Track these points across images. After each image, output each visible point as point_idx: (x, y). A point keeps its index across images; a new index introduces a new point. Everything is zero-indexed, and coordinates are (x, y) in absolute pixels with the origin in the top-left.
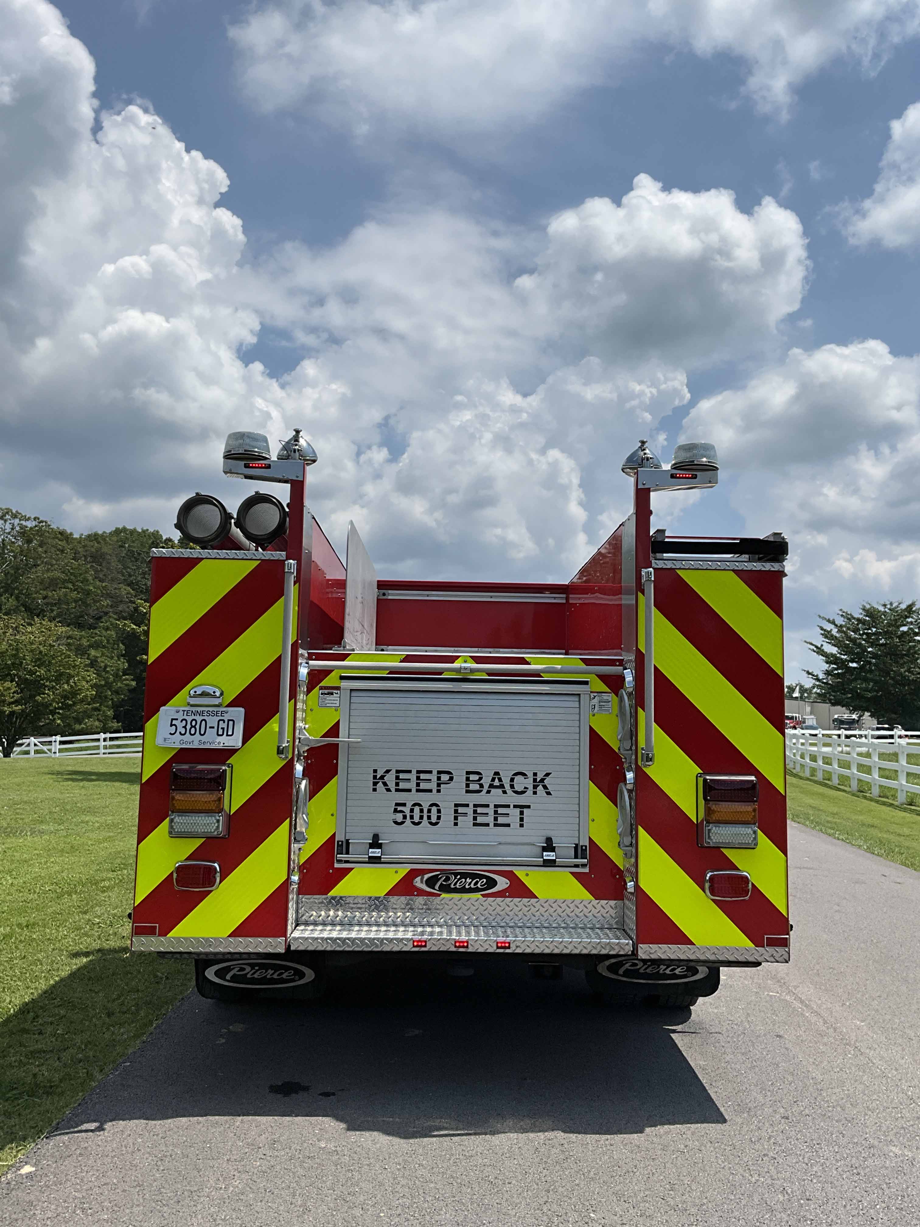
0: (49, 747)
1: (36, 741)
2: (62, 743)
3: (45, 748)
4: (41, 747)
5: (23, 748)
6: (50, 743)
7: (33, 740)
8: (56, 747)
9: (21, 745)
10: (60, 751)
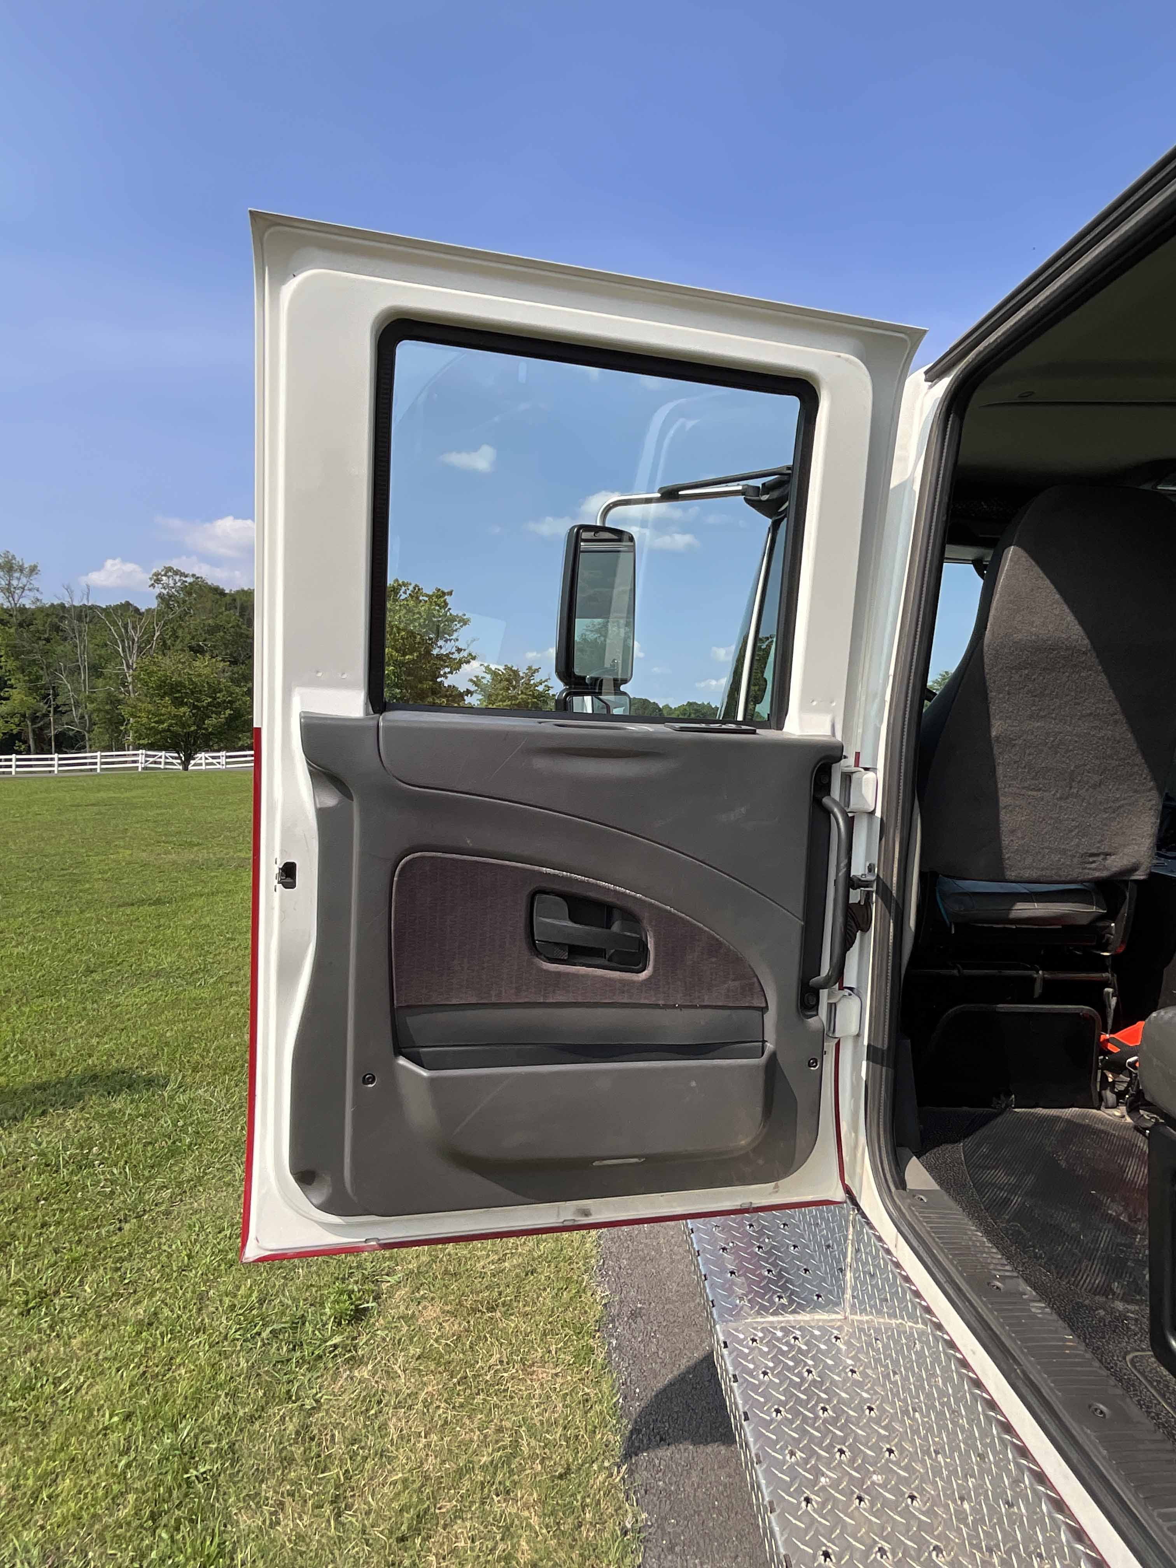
0: (218, 760)
1: (207, 755)
2: (227, 757)
3: (214, 761)
4: (211, 760)
5: (197, 761)
6: (219, 757)
7: (203, 755)
8: (223, 760)
9: (194, 759)
10: (227, 763)
